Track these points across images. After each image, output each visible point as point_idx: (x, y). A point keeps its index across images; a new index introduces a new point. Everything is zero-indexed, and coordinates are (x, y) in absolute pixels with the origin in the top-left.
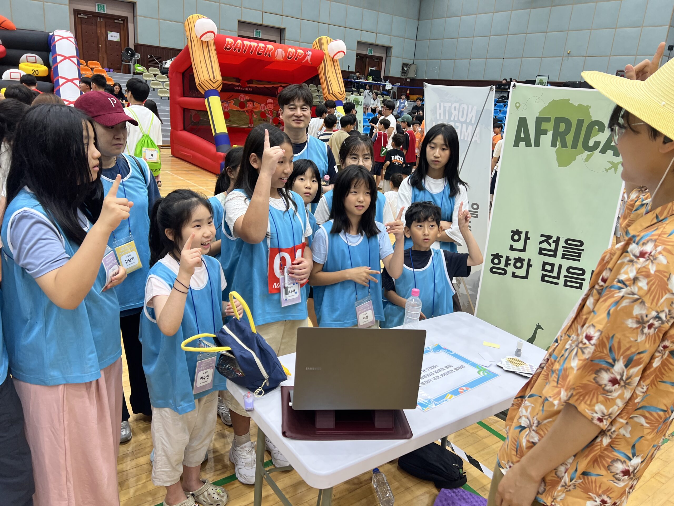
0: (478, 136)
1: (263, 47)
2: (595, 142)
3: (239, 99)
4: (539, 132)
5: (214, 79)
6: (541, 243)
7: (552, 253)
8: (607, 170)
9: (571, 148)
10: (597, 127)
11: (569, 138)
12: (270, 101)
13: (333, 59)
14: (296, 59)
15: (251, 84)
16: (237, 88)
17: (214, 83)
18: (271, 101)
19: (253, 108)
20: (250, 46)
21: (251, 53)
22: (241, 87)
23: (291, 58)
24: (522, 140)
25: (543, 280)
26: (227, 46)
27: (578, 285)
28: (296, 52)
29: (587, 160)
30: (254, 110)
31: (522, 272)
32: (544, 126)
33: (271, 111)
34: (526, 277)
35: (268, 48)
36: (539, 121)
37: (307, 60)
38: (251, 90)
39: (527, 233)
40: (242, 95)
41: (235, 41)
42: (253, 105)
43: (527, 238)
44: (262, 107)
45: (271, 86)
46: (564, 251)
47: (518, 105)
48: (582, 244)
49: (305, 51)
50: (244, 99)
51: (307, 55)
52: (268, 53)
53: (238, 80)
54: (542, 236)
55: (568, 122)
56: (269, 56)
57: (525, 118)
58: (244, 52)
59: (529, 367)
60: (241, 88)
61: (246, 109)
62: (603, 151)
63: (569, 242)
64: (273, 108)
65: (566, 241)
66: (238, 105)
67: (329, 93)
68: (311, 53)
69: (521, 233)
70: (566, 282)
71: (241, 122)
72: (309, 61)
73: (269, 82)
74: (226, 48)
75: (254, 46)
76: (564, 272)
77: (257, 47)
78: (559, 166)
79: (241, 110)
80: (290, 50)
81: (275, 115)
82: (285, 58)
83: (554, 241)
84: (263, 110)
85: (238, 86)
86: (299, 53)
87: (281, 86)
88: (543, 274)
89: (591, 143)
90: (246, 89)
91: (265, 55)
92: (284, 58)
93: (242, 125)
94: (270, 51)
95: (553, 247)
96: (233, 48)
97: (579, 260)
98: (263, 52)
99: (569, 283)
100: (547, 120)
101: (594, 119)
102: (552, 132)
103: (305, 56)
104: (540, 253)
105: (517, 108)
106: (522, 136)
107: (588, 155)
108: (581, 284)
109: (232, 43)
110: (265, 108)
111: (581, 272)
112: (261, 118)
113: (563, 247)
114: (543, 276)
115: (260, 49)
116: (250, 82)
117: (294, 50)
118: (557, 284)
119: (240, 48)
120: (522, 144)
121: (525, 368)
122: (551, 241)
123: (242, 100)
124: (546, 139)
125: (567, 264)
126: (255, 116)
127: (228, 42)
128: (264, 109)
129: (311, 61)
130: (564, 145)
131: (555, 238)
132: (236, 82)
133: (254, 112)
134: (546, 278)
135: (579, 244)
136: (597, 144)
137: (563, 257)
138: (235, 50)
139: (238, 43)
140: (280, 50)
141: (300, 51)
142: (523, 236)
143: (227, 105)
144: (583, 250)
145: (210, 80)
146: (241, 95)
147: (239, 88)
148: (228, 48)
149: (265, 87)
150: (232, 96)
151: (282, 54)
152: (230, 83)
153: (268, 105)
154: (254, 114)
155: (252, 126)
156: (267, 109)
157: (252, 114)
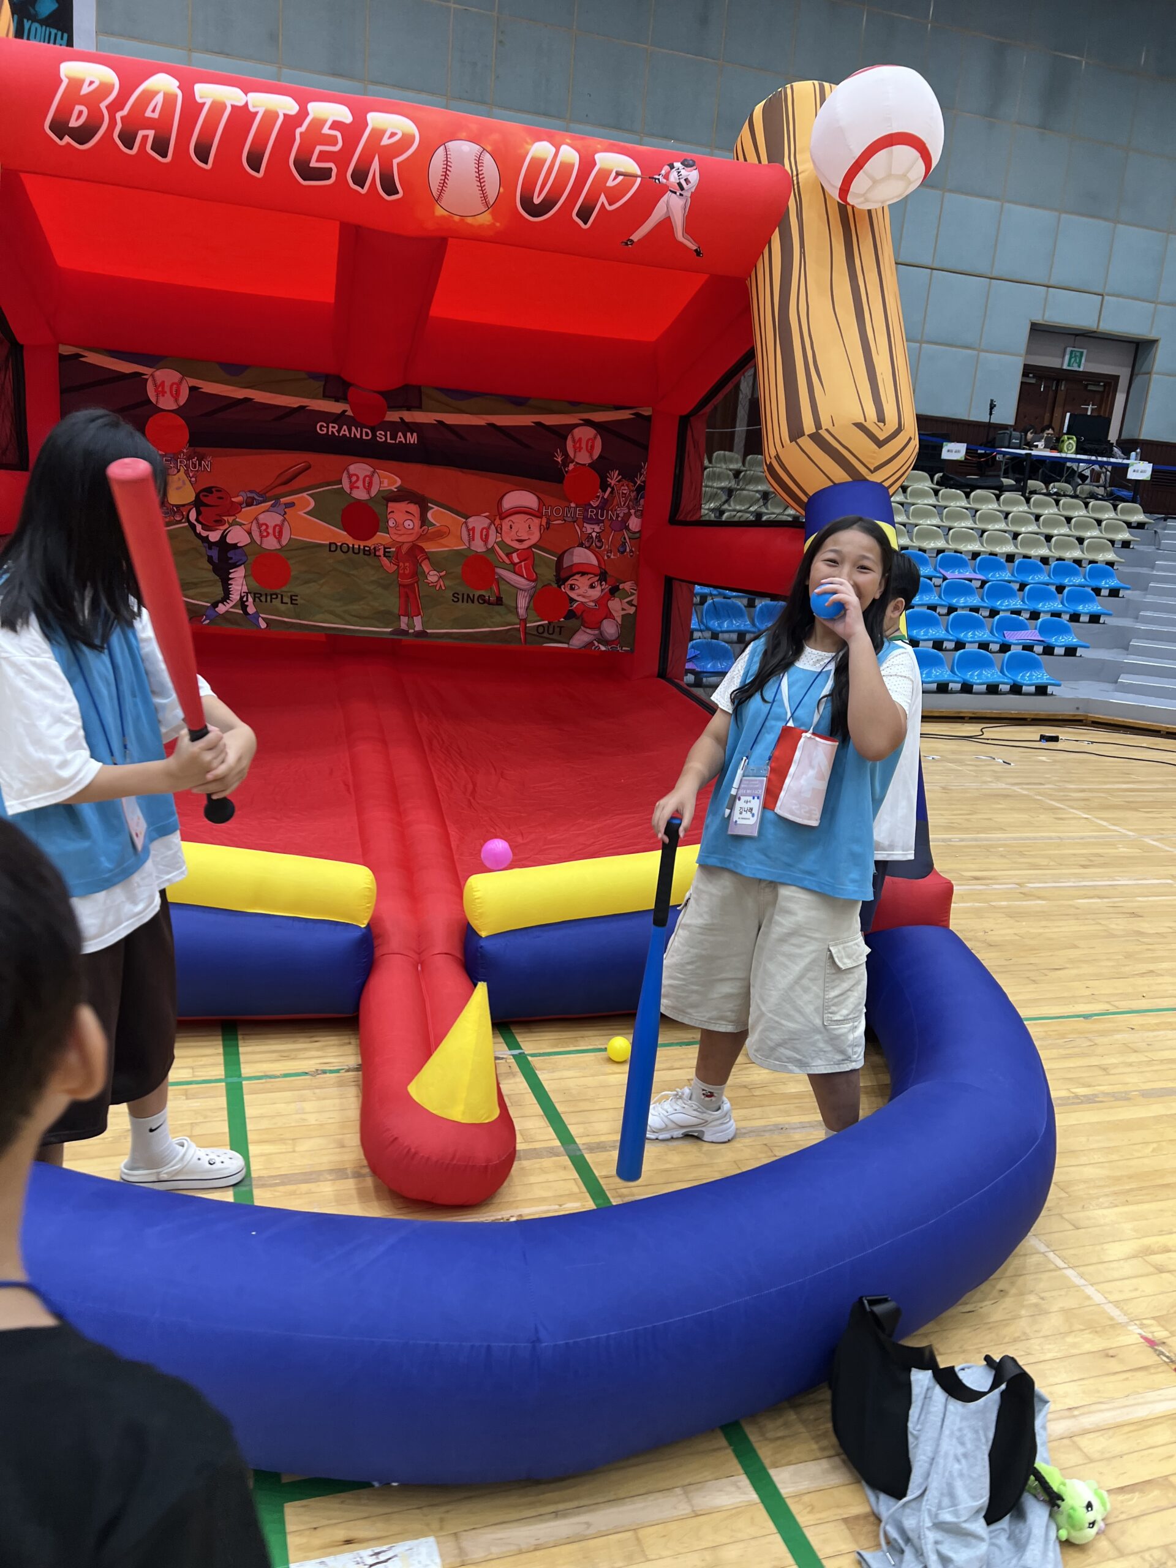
1: (336, 125)
3: (345, 485)
12: (520, 498)
13: (843, 207)
14: (582, 215)
15: (409, 409)
16: (333, 428)
18: (528, 499)
20: (242, 116)
21: (255, 163)
22: (351, 422)
23: (548, 204)
26: (65, 111)
28: (587, 164)
30: (430, 547)
33: (527, 555)
35: (378, 134)
38: (412, 438)
40: (360, 469)
41: (128, 82)
42: (424, 521)
44: (471, 531)
45: (526, 420)
49: (652, 161)
50: (368, 489)
51: (664, 189)
52: (375, 166)
53: (337, 388)
56: (391, 189)
58: (203, 153)
60: (356, 433)
61: (381, 539)
64: (535, 538)
66: (339, 518)
71: (355, 607)
73: (519, 403)
74: (59, 127)
75: (270, 116)
77: (292, 122)
79: (350, 541)
80: (542, 149)
81: (548, 574)
82: (501, 205)
84: (479, 546)
85: (339, 419)
86: (604, 174)
87: (588, 423)
90: (383, 437)
91: (360, 177)
92: (493, 208)
93: (361, 618)
94: (387, 155)
96: (111, 127)
98: (342, 158)
103: (652, 194)
109: (104, 89)
110: (493, 537)
112: (464, 589)
115: (315, 134)
116: (407, 398)
117: (569, 154)
119: (161, 127)
123: (360, 494)
126: (433, 577)
127: (76, 84)
128: (485, 540)
132: (326, 396)
133: (427, 557)
138: (128, 139)
139: (149, 95)
140: (463, 150)
141: (610, 161)
143: (272, 519)
146: (352, 468)
147: (345, 431)
148: (74, 123)
149: (492, 425)
150: (308, 468)
151: (480, 179)
152: (292, 402)
153: (506, 524)
154: (426, 566)
155: (418, 627)
156: (502, 544)
157: (417, 564)
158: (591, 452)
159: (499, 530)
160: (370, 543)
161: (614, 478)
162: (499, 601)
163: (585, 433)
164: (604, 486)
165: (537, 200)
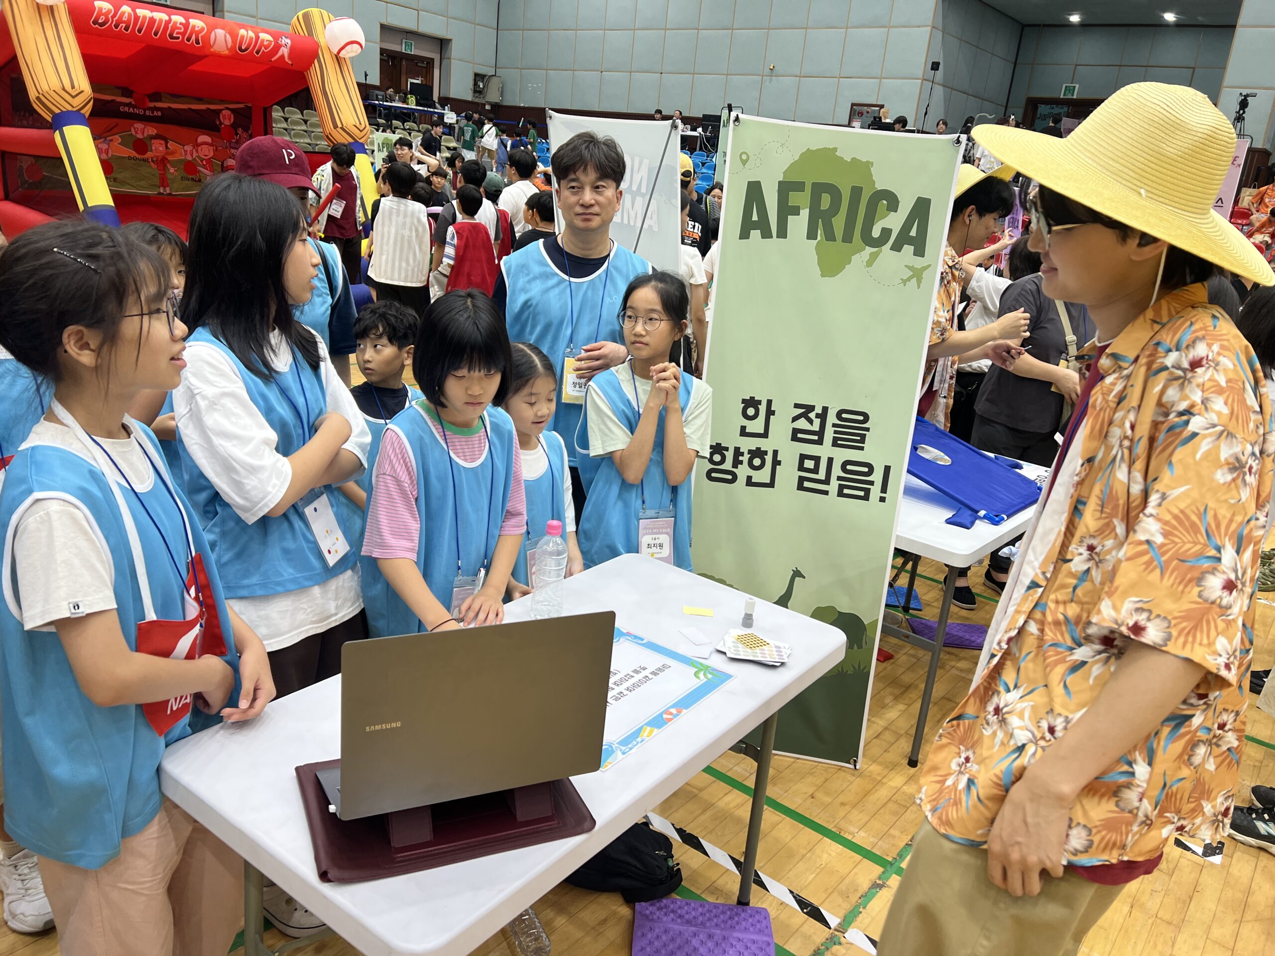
0: (655, 217)
1: (181, 24)
2: (884, 230)
3: (133, 132)
4: (786, 210)
5: (73, 87)
6: (795, 419)
7: (816, 438)
8: (905, 282)
9: (843, 241)
10: (885, 202)
11: (839, 223)
12: (204, 138)
13: (338, 58)
14: (258, 52)
15: (157, 101)
16: (126, 109)
17: (73, 97)
18: (207, 139)
19: (167, 153)
20: (152, 20)
21: (156, 34)
22: (134, 107)
23: (246, 49)
24: (755, 225)
25: (800, 487)
26: (98, 17)
27: (862, 493)
28: (257, 37)
29: (870, 263)
30: (170, 158)
31: (763, 476)
32: (795, 198)
33: (209, 161)
34: (771, 485)
35: (194, 27)
36: (785, 188)
37: (283, 56)
38: (159, 114)
39: (769, 402)
40: (139, 126)
41: (117, 9)
42: (167, 147)
43: (770, 413)
44: (186, 151)
45: (203, 107)
46: (835, 432)
47: (744, 157)
48: (866, 418)
49: (276, 36)
50: (143, 133)
51: (280, 46)
52: (194, 37)
53: (127, 92)
54: (797, 406)
55: (833, 190)
56: (198, 43)
57: (758, 184)
58: (139, 31)
59: (775, 649)
60: (136, 111)
61: (149, 154)
62: (897, 247)
63: (844, 416)
64: (211, 154)
65: (839, 415)
66: (131, 146)
67: (336, 126)
68: (289, 41)
69: (760, 402)
70: (841, 488)
71: (142, 183)
72: (287, 59)
73: (200, 100)
74: (95, 22)
75: (161, 21)
76: (837, 471)
77: (168, 22)
78: (822, 276)
79: (137, 155)
80: (242, 32)
81: (218, 169)
82: (232, 49)
83: (817, 416)
84: (189, 158)
85: (129, 105)
86: (263, 41)
87: (227, 108)
88: (800, 477)
89: (876, 233)
90: (147, 113)
91: (188, 40)
92: (230, 50)
93: (144, 188)
94: (198, 33)
95: (816, 427)
96: (111, 23)
97: (862, 449)
98: (183, 34)
99: (846, 491)
100: (799, 186)
101: (879, 186)
102: (807, 210)
103: (277, 47)
104: (794, 438)
105: (744, 162)
106: (755, 217)
107: (871, 254)
108: (867, 492)
109: (109, 11)
110: (195, 154)
111: (866, 469)
112: (185, 175)
113: (834, 425)
114: (801, 480)
115: (175, 27)
116: (156, 97)
117: (251, 34)
118: (826, 493)
119: (127, 23)
120: (755, 234)
121: (766, 652)
122: (812, 415)
123: (140, 136)
124: (799, 224)
125: (842, 455)
126: (172, 170)
127: (101, 9)
128: (192, 155)
129: (290, 58)
130: (830, 236)
131: (819, 410)
132: (123, 95)
133: (169, 162)
134: (806, 484)
135: (861, 418)
136: (886, 232)
137: (835, 444)
138: (116, 26)
139: (123, 13)
140: (220, 32)
141: (264, 36)
142: (763, 408)
144: (868, 429)
145: (64, 89)
146: (135, 125)
147: (131, 110)
148: (100, 21)
149: (190, 109)
150: (117, 125)
151: (226, 41)
152: (109, 98)
153: (199, 148)
154: (169, 166)
155: (168, 192)
156: (199, 157)
157: (165, 166)
158: (230, 119)
159: (197, 151)
160: (145, 156)
161: (240, 131)
162: (200, 180)
163: (226, 113)
164: (237, 134)
165: (243, 48)
